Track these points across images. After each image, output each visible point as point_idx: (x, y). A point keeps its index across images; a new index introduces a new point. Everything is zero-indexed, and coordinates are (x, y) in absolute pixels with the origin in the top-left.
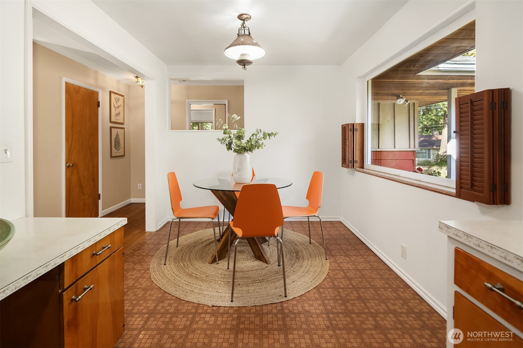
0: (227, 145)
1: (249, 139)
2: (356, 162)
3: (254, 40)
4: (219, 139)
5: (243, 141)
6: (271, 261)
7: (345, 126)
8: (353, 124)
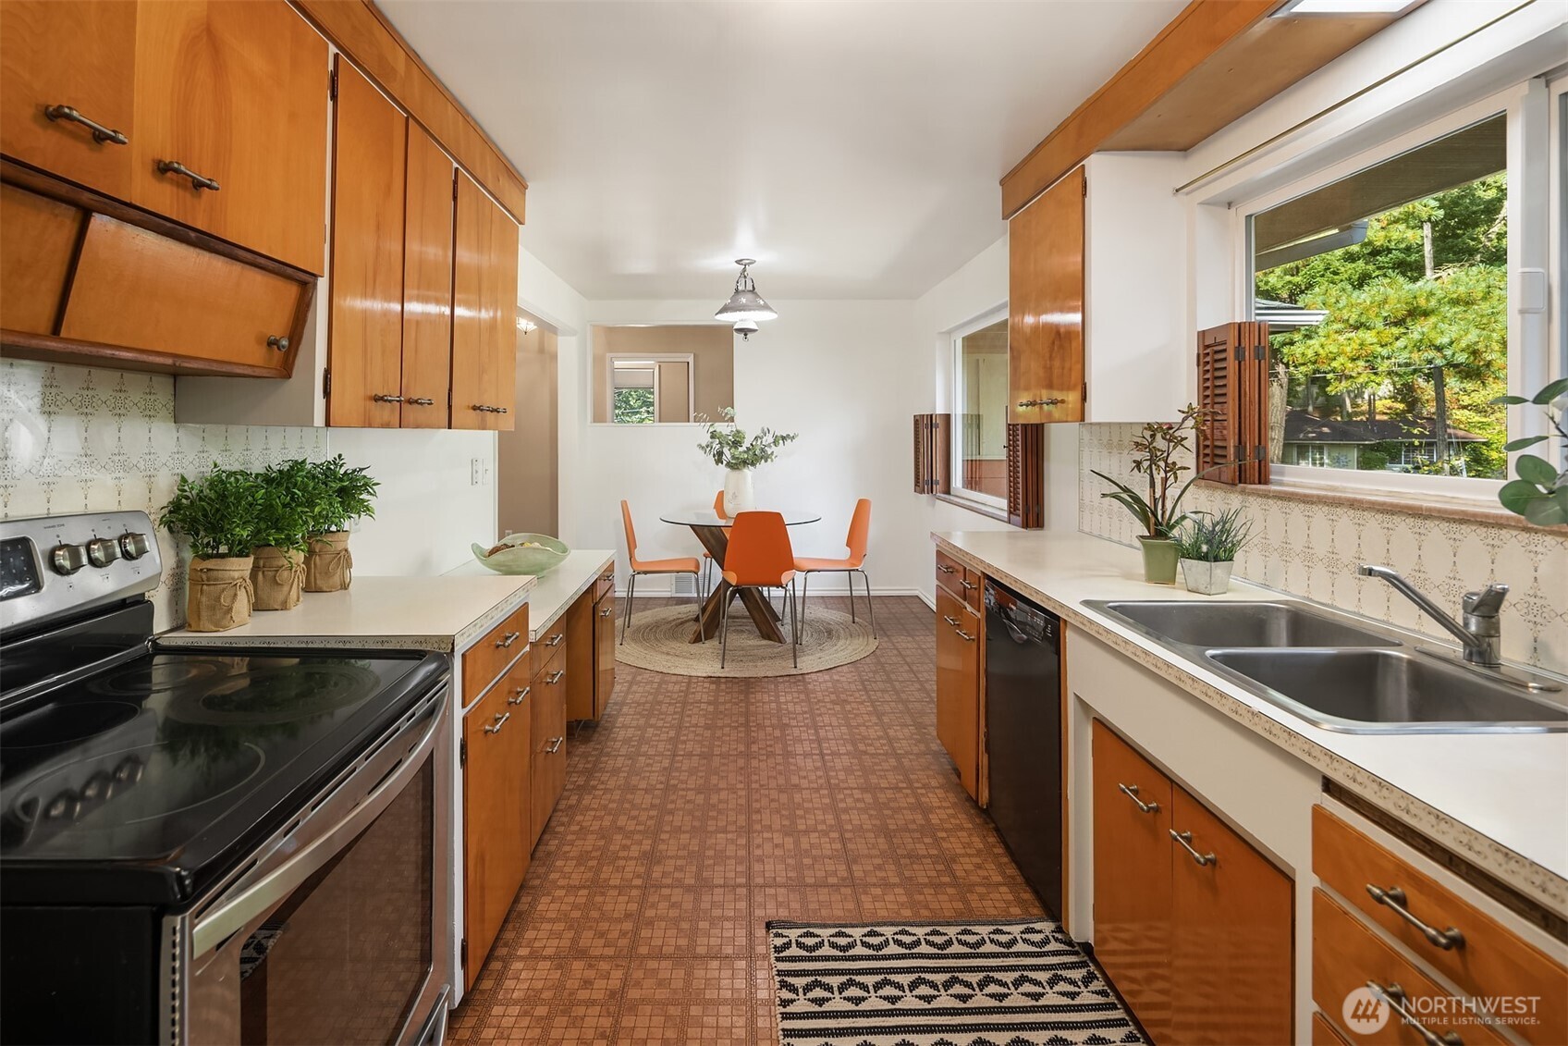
0: (714, 456)
1: (749, 446)
2: (937, 483)
3: (761, 299)
4: (700, 446)
5: (741, 449)
6: (787, 640)
7: (918, 418)
8: (931, 416)
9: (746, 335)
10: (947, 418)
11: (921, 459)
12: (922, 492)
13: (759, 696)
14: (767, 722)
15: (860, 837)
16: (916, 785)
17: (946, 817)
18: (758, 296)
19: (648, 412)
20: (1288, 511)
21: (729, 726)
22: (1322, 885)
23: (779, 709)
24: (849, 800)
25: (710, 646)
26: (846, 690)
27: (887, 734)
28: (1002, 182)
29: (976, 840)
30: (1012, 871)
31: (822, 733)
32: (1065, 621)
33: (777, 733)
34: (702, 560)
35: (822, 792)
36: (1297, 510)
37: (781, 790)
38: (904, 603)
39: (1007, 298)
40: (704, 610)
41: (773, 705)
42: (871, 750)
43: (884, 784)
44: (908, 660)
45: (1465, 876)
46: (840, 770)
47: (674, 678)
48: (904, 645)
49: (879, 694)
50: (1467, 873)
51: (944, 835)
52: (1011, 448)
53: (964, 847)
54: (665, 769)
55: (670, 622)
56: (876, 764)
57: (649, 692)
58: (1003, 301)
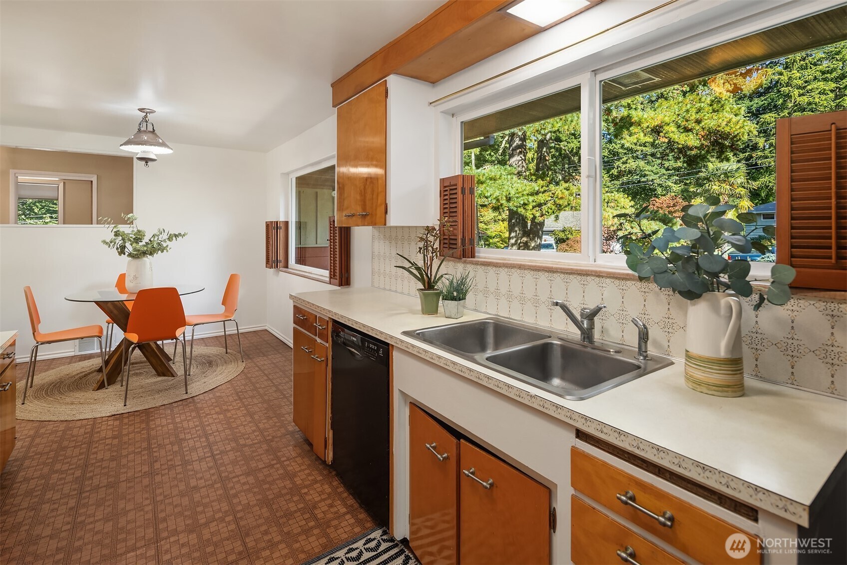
0: (117, 249)
1: (148, 241)
2: (280, 262)
3: (160, 138)
4: (104, 242)
5: (141, 244)
6: (179, 374)
7: (269, 223)
8: (277, 222)
9: (147, 162)
10: (287, 223)
11: (270, 248)
12: (271, 267)
13: (158, 422)
14: (167, 441)
15: (249, 513)
16: (283, 459)
17: (305, 476)
18: (157, 136)
19: (51, 217)
20: (487, 271)
21: (134, 452)
22: (575, 493)
23: (176, 428)
24: (237, 486)
25: (111, 390)
26: (227, 402)
27: (258, 427)
28: (333, 85)
29: (326, 486)
30: (351, 501)
31: (211, 439)
32: (393, 346)
33: (176, 448)
34: (105, 326)
35: (216, 486)
36: (492, 271)
37: (182, 495)
38: (258, 335)
39: (335, 153)
40: (107, 363)
41: (171, 426)
42: (249, 442)
43: (261, 465)
44: (266, 372)
45: (669, 479)
46: (228, 464)
47: (79, 424)
48: (262, 363)
49: (250, 400)
50: (670, 478)
51: (306, 490)
52: (332, 241)
53: (320, 495)
54: (71, 509)
55: (74, 376)
56: (253, 452)
57: (53, 442)
58: (334, 153)
